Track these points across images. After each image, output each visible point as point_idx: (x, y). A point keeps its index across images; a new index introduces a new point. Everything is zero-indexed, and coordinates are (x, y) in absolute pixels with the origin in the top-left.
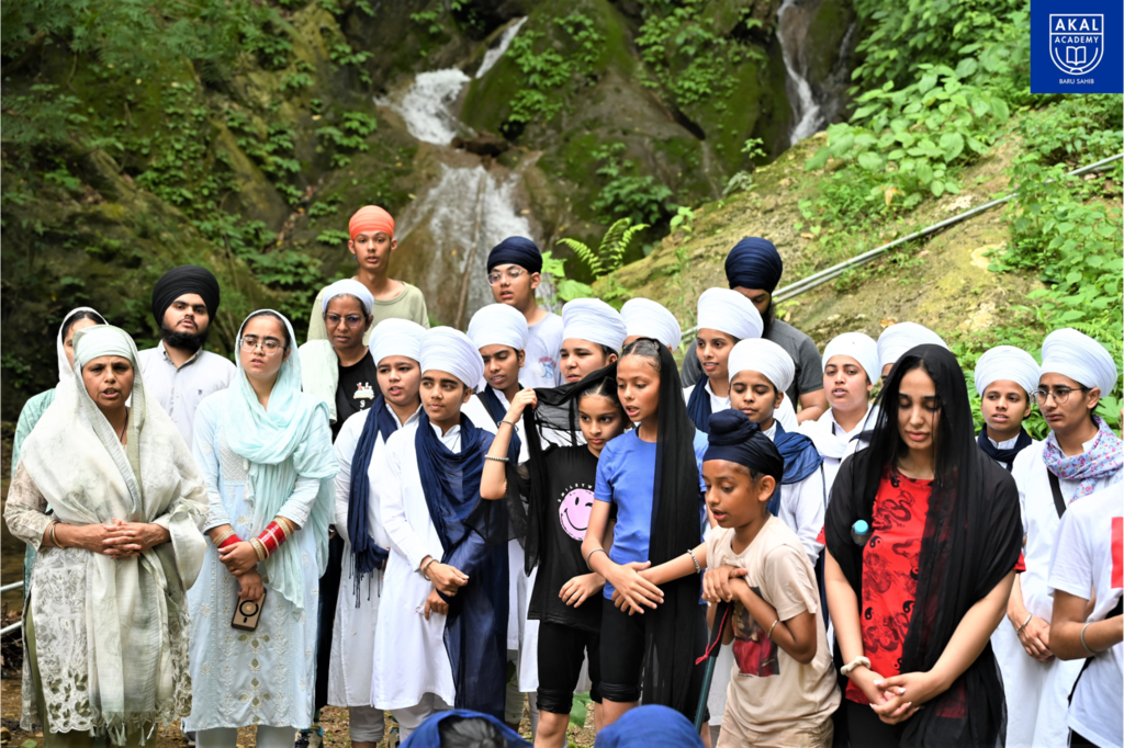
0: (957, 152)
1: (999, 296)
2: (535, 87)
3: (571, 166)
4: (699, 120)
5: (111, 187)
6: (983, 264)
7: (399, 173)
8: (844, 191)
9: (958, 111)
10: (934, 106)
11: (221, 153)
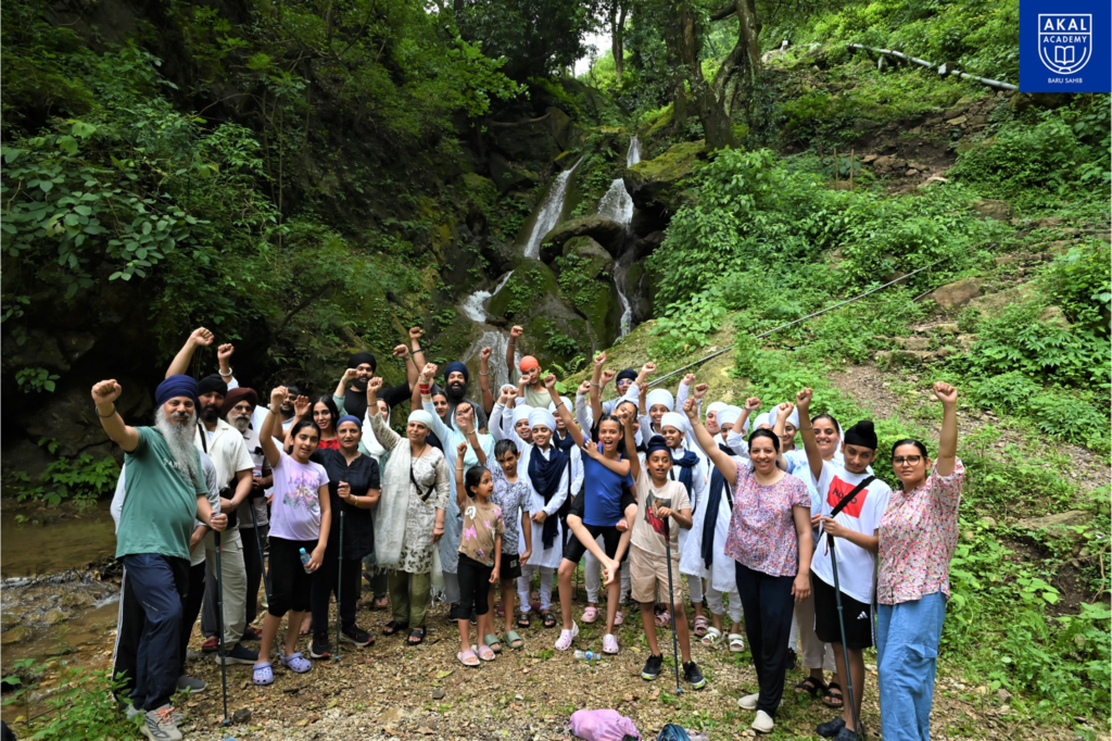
0: (708, 329)
1: (734, 388)
2: (517, 299)
3: (534, 331)
4: (585, 312)
5: (352, 341)
6: (726, 374)
7: (465, 334)
8: (665, 344)
9: (707, 313)
10: (698, 310)
11: (394, 326)
